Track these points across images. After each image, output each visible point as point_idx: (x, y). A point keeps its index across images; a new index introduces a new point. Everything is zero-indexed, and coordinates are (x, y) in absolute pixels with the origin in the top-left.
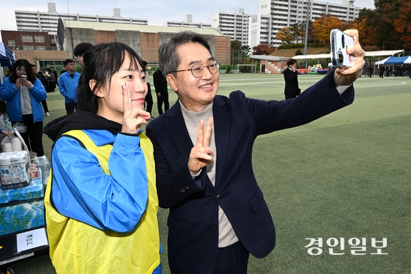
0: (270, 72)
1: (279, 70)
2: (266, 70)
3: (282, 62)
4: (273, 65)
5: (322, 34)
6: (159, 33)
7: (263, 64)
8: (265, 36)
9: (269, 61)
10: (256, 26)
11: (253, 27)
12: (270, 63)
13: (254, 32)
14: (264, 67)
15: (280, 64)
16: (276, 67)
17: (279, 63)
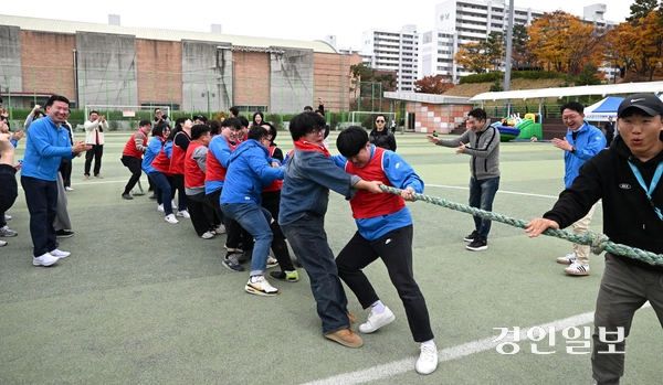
0: (424, 130)
1: (444, 125)
2: (417, 124)
3: (452, 108)
4: (431, 114)
5: (548, 51)
6: (184, 44)
7: (411, 111)
8: (446, 65)
9: (424, 104)
10: (430, 49)
11: (424, 50)
12: (425, 109)
13: (427, 59)
14: (412, 118)
15: (446, 111)
16: (437, 119)
17: (443, 109)
